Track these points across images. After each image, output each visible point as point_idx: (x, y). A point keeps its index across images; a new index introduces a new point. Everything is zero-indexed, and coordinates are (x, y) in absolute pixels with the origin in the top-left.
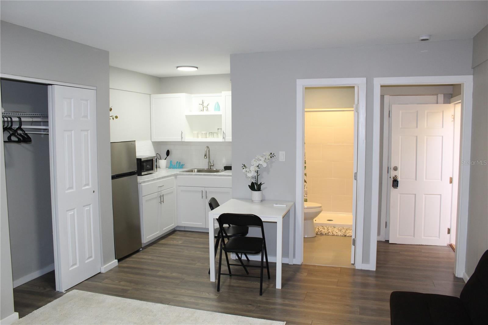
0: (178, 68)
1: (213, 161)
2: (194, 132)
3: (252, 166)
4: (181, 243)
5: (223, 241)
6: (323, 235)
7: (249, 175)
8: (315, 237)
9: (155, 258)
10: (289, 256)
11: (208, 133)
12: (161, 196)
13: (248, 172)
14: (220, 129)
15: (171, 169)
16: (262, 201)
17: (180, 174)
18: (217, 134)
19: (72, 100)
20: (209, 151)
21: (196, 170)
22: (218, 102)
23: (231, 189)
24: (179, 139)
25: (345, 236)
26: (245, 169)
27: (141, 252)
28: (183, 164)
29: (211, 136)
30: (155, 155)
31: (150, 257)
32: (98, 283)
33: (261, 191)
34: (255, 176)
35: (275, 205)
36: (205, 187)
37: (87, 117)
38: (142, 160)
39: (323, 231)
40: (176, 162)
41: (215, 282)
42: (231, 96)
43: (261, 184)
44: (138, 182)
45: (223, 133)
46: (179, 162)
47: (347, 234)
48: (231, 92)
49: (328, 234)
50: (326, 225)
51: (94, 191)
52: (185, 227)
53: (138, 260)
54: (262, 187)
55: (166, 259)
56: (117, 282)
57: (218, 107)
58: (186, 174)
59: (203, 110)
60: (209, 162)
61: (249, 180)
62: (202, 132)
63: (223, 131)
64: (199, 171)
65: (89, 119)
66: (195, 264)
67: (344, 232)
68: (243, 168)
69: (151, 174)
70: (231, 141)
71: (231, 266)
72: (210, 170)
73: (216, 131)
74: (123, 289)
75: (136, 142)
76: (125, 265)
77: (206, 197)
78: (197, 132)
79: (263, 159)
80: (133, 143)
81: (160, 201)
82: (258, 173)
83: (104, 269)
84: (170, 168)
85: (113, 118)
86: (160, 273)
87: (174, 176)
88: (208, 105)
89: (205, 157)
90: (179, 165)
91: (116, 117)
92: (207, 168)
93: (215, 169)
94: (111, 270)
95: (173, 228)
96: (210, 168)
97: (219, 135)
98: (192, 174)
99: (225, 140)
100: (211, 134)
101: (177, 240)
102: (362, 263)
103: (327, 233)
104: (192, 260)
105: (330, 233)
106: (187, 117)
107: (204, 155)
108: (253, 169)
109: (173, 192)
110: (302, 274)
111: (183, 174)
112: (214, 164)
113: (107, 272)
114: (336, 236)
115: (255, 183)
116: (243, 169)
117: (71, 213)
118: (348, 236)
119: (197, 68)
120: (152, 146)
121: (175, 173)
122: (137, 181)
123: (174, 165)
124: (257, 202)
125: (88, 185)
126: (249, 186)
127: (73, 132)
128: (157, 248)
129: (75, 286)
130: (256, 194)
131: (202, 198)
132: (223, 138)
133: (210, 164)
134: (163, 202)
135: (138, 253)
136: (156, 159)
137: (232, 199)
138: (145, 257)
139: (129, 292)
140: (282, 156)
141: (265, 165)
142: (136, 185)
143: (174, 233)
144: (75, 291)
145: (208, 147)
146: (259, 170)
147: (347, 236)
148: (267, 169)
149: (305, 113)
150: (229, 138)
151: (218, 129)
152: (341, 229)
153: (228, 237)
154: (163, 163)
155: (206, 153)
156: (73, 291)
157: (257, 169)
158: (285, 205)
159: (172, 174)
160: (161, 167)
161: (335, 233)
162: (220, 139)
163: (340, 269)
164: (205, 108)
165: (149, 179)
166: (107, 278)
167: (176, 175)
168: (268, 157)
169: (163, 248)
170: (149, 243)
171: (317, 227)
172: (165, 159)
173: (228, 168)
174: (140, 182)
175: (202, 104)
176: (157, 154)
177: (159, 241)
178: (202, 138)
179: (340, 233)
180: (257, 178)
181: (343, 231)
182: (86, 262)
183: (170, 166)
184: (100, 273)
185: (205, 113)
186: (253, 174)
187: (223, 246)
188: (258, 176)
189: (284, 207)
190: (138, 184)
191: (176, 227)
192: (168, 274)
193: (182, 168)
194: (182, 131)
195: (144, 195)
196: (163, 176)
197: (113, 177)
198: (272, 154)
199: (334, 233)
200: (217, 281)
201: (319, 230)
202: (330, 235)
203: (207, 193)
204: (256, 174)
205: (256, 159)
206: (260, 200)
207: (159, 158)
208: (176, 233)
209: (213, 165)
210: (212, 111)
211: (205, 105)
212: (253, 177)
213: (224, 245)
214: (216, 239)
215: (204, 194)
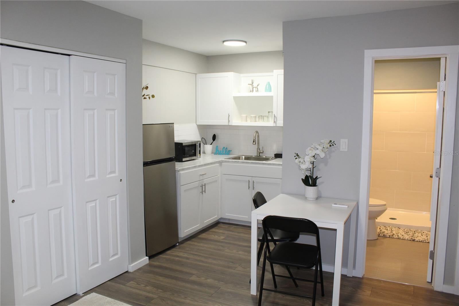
0: (224, 43)
1: (263, 147)
2: (242, 115)
3: (307, 156)
4: (223, 239)
5: (268, 247)
6: (386, 237)
7: (304, 167)
8: (377, 239)
9: (191, 256)
10: (347, 266)
11: (257, 117)
12: (202, 185)
13: (302, 163)
14: (271, 112)
15: (217, 155)
16: (317, 199)
17: (226, 162)
18: (268, 117)
19: (95, 74)
20: (258, 136)
21: (243, 157)
22: (269, 82)
23: (281, 180)
24: (225, 122)
25: (414, 240)
26: (298, 158)
27: (177, 247)
28: (230, 150)
29: (260, 119)
30: (200, 140)
31: (186, 255)
32: (122, 286)
33: (316, 186)
34: (310, 168)
35: (333, 205)
36: (252, 177)
37: (115, 94)
38: (183, 145)
39: (386, 232)
40: (223, 147)
41: (257, 295)
42: (283, 75)
43: (317, 178)
44: (176, 170)
45: (275, 116)
46: (225, 148)
47: (416, 238)
48: (283, 70)
49: (393, 237)
50: (389, 225)
51: (121, 180)
52: (229, 219)
53: (173, 258)
54: (318, 181)
55: (203, 259)
56: (143, 285)
57: (269, 88)
58: (232, 161)
59: (253, 91)
60: (259, 149)
61: (303, 172)
62: (251, 115)
63: (274, 114)
64: (247, 158)
65: (116, 96)
66: (236, 268)
67: (411, 235)
68: (296, 157)
69: (194, 160)
70: (282, 126)
71: (276, 277)
72: (259, 158)
73: (267, 114)
74: (147, 297)
75: (174, 124)
76: (156, 264)
77: (253, 188)
78: (245, 115)
79: (320, 148)
80: (170, 125)
81: (201, 191)
82: (313, 165)
83: (132, 267)
84: (215, 154)
85: (149, 98)
86: (194, 278)
87: (218, 163)
88: (258, 85)
89: (254, 143)
90: (226, 151)
91: (153, 96)
92: (256, 155)
93: (264, 157)
94: (140, 269)
95: (217, 220)
96: (259, 156)
97: (270, 118)
98: (239, 162)
99: (276, 123)
100: (261, 118)
101: (219, 235)
102: (443, 284)
103: (391, 235)
104: (232, 262)
105: (394, 236)
106: (235, 98)
107: (253, 141)
108: (308, 159)
109: (216, 181)
110: (364, 292)
111: (228, 162)
112: (263, 151)
113: (135, 271)
114: (402, 239)
115: (309, 176)
116: (296, 159)
117: (93, 204)
118: (418, 241)
119: (246, 42)
120: (197, 130)
121: (220, 159)
122: (175, 168)
123: (221, 151)
124: (311, 199)
125: (114, 172)
126: (302, 179)
127: (96, 111)
128: (196, 244)
129: (95, 287)
130: (310, 191)
131: (249, 189)
132: (274, 122)
133: (259, 151)
134: (205, 192)
135: (174, 249)
136: (200, 144)
137: (281, 195)
138: (181, 254)
139: (153, 301)
140: (343, 145)
141: (322, 155)
142: (174, 173)
143: (217, 226)
144: (94, 295)
145: (257, 132)
146: (315, 160)
147: (416, 241)
148: (325, 161)
149: (374, 95)
150: (280, 123)
151: (269, 112)
152: (407, 231)
153: (275, 241)
154: (208, 148)
155: (255, 139)
156: (92, 294)
157: (313, 159)
158: (347, 205)
159: (217, 161)
160: (206, 153)
161: (401, 236)
162: (270, 123)
163: (413, 288)
164: (254, 89)
165: (188, 167)
166: (133, 279)
167: (221, 162)
168: (326, 145)
169: (201, 245)
170: (187, 237)
171: (379, 227)
172: (211, 144)
173: (278, 156)
174: (178, 170)
175: (251, 85)
176: (202, 138)
177: (199, 235)
178: (251, 121)
179: (406, 237)
180: (312, 170)
181: (411, 233)
182: (111, 260)
183: (216, 152)
184: (127, 272)
185: (255, 94)
186: (308, 165)
187: (267, 254)
188: (314, 168)
189: (345, 208)
190: (176, 171)
191: (219, 219)
192: (202, 280)
193: (229, 154)
194: (229, 114)
195: (182, 185)
196: (205, 163)
197: (146, 164)
198: (331, 142)
199: (399, 236)
200: (259, 294)
201: (381, 230)
202: (395, 238)
203: (255, 184)
204: (311, 166)
205: (312, 147)
206: (315, 197)
207: (204, 142)
208: (219, 225)
209: (263, 153)
210: (262, 93)
211: (255, 85)
212: (306, 169)
213: (269, 253)
214: (260, 242)
215: (251, 185)
